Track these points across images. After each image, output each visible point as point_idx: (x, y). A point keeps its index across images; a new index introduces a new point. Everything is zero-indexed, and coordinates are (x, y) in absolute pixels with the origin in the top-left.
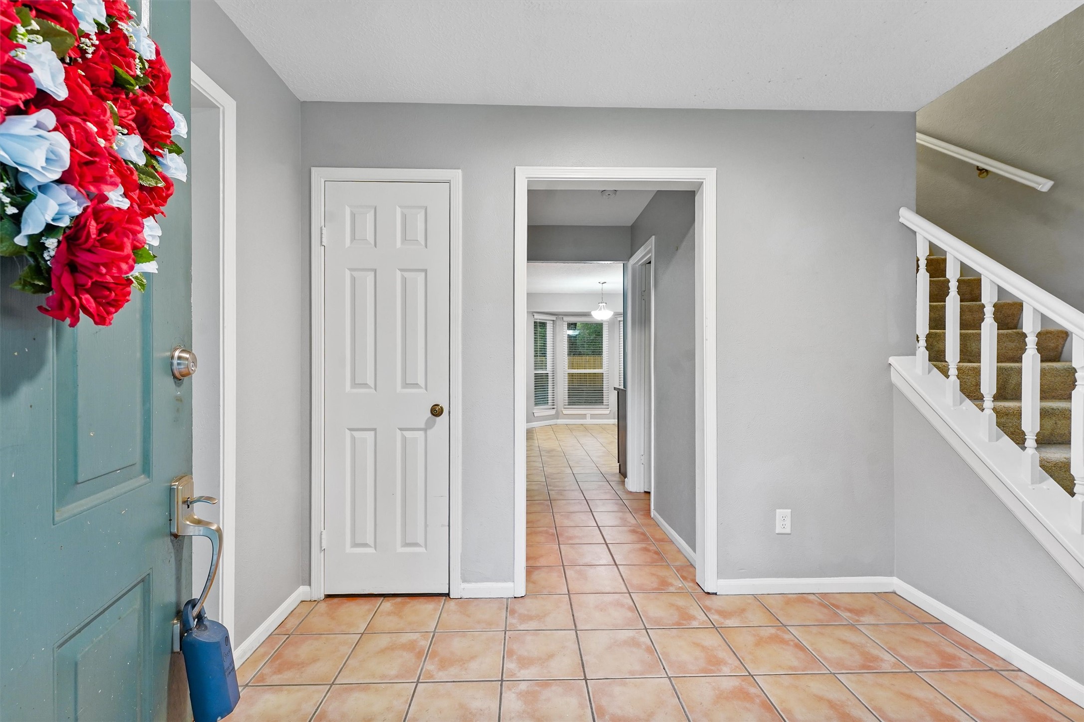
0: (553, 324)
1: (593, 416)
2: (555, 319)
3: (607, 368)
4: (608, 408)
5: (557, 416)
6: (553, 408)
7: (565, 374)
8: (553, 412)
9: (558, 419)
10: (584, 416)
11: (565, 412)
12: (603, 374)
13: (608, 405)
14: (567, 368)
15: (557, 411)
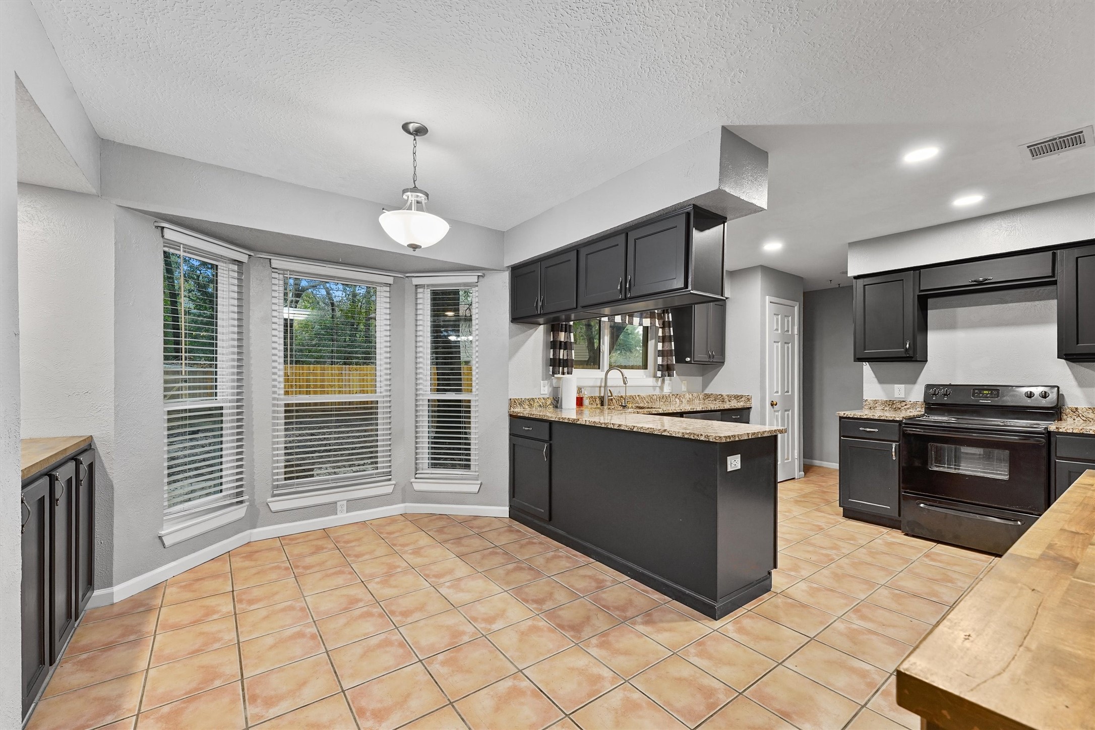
0: (240, 273)
1: (353, 505)
2: (244, 258)
3: (386, 391)
4: (390, 480)
5: (251, 521)
6: (241, 502)
7: (278, 406)
8: (240, 512)
9: (254, 527)
10: (331, 508)
11: (277, 505)
12: (377, 402)
13: (389, 474)
14: (282, 392)
15: (252, 505)
